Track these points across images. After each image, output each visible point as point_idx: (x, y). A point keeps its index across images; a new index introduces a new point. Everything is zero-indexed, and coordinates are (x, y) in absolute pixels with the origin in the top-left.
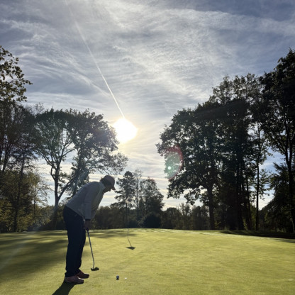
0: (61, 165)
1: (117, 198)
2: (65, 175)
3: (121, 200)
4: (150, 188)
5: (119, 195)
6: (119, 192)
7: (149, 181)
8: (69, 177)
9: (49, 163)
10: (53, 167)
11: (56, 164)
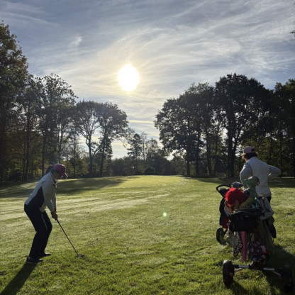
0: (92, 137)
1: (128, 153)
2: (95, 143)
3: (132, 155)
4: (153, 146)
5: (130, 151)
6: (130, 149)
7: (152, 141)
8: (97, 145)
9: (85, 136)
10: (87, 138)
11: (89, 136)
